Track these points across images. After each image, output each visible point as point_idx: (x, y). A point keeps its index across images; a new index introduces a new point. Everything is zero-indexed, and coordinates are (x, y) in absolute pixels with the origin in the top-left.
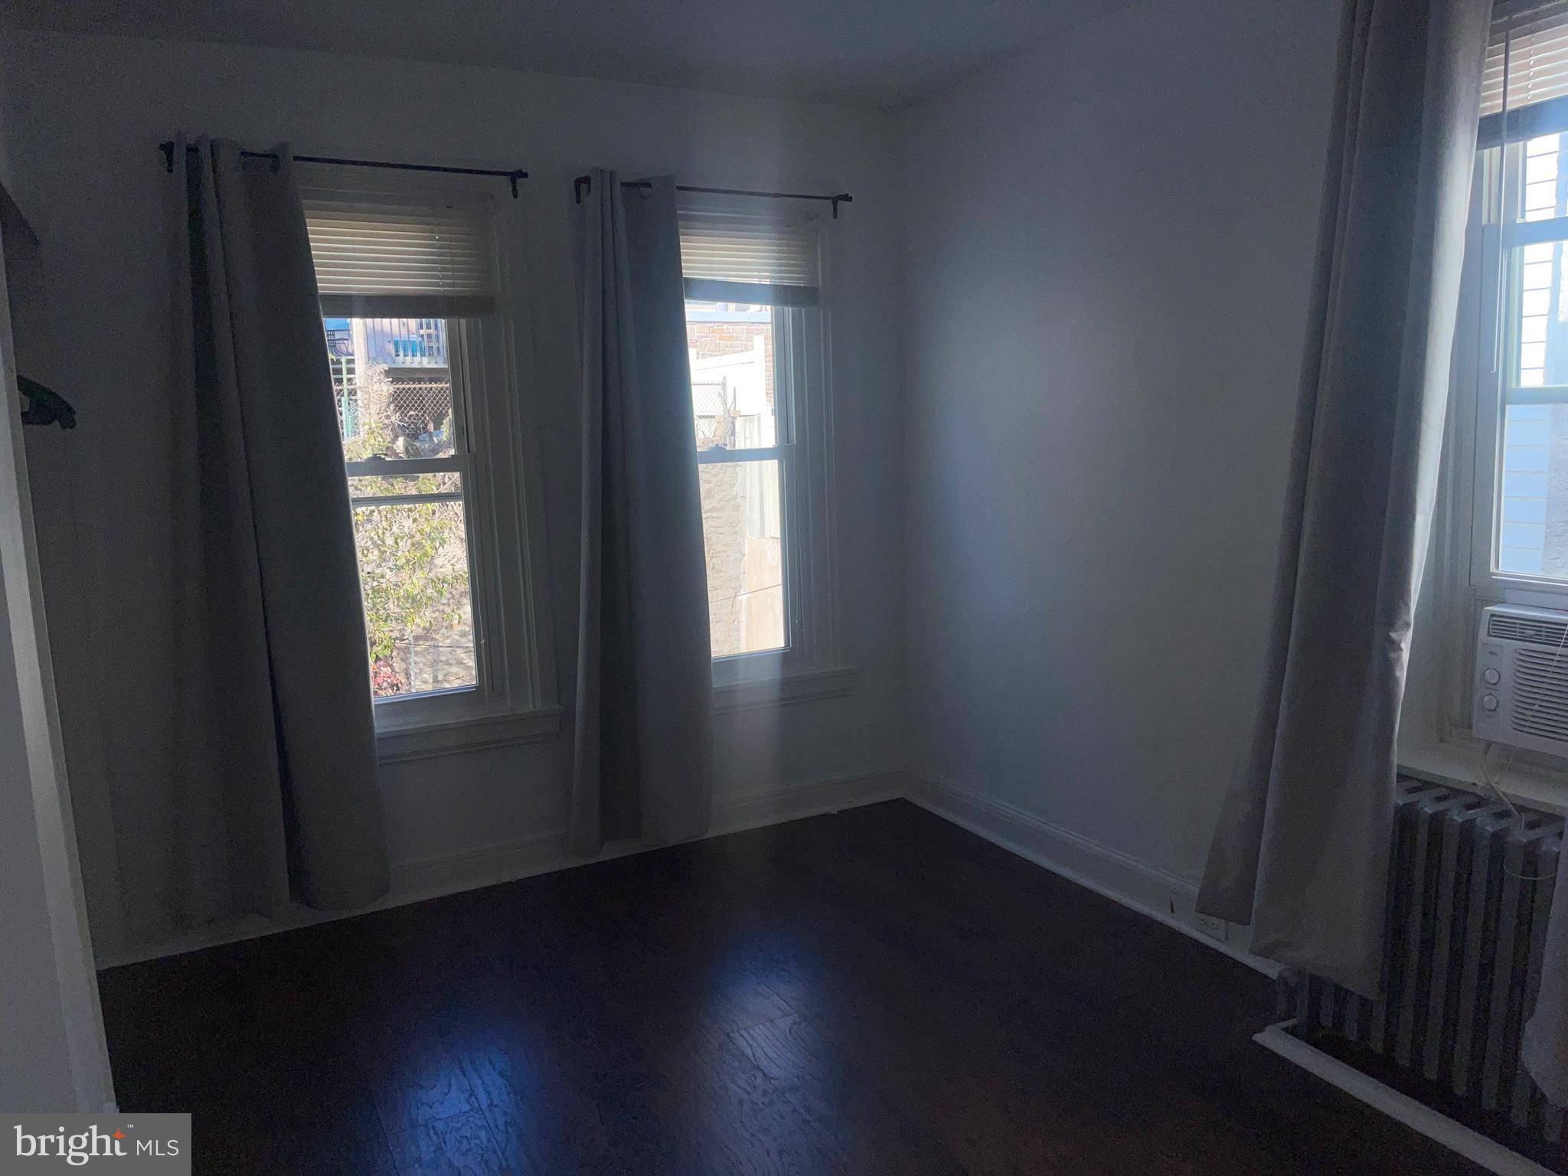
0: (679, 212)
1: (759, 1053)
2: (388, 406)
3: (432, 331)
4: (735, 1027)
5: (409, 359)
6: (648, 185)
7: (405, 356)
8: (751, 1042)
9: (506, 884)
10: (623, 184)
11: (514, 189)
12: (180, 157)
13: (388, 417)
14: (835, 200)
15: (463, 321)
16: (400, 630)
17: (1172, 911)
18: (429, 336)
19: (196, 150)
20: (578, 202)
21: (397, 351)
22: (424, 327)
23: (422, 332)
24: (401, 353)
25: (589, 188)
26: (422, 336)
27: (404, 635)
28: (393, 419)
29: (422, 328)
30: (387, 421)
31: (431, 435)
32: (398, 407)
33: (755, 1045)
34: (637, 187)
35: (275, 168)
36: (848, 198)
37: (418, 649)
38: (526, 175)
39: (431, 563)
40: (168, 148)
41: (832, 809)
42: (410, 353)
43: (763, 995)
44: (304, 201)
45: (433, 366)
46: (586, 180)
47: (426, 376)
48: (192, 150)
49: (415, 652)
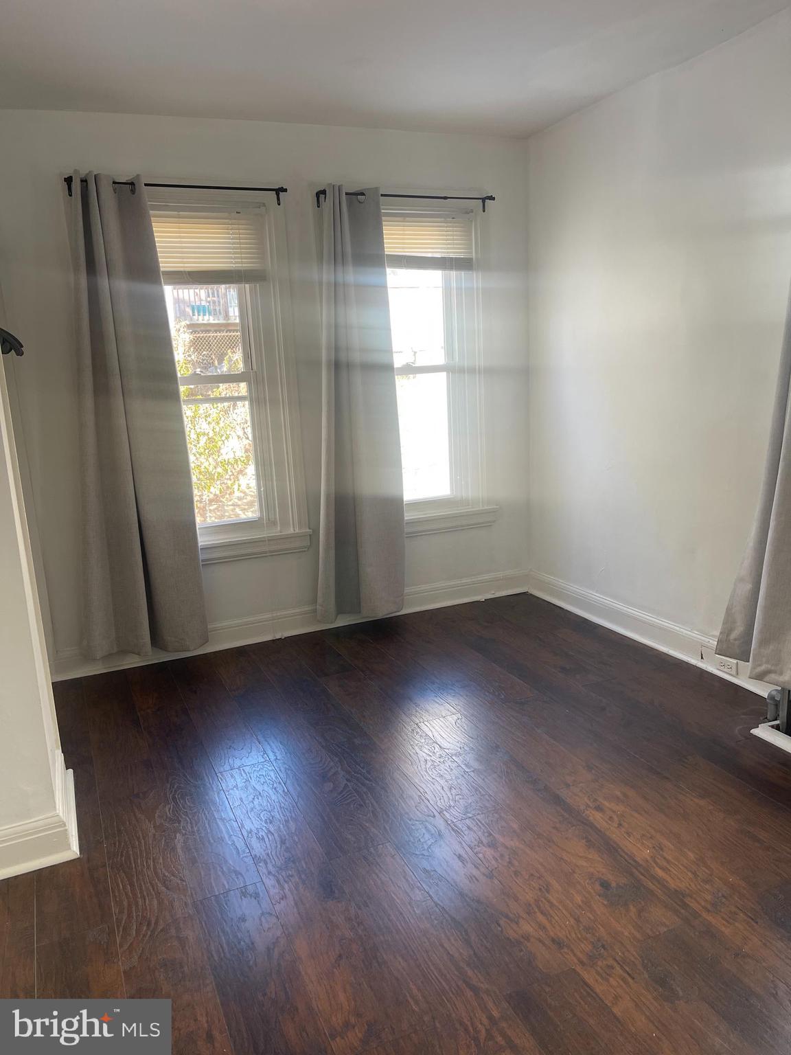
0: (383, 211)
1: (436, 734)
2: (190, 349)
3: (215, 299)
4: (421, 720)
5: (200, 318)
6: (362, 194)
7: (199, 315)
8: (431, 729)
9: (278, 639)
10: (347, 194)
11: (278, 199)
12: (76, 186)
13: (190, 356)
14: (484, 200)
15: (247, 286)
16: (200, 496)
17: (702, 658)
18: (214, 302)
19: (86, 181)
20: (319, 207)
21: (193, 312)
22: (211, 296)
23: (209, 299)
24: (196, 314)
25: (325, 197)
26: (209, 302)
27: (202, 499)
28: (193, 357)
29: (209, 297)
30: (189, 359)
31: (216, 368)
32: (196, 350)
33: (433, 730)
34: (355, 195)
35: (133, 191)
36: (492, 198)
37: (212, 508)
38: (285, 190)
39: (219, 451)
40: (69, 180)
41: (481, 598)
42: (202, 314)
43: (438, 703)
44: (151, 212)
45: (216, 322)
46: (324, 192)
47: (212, 329)
48: (84, 181)
49: (210, 510)
